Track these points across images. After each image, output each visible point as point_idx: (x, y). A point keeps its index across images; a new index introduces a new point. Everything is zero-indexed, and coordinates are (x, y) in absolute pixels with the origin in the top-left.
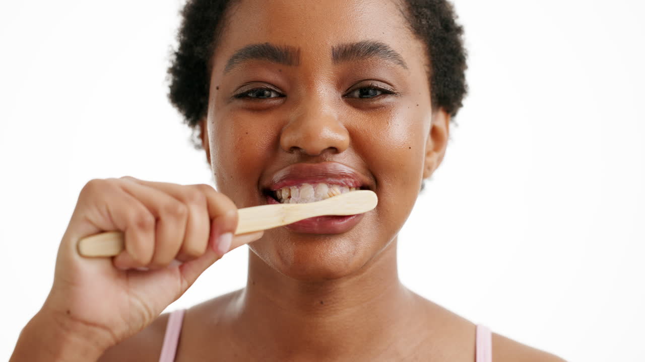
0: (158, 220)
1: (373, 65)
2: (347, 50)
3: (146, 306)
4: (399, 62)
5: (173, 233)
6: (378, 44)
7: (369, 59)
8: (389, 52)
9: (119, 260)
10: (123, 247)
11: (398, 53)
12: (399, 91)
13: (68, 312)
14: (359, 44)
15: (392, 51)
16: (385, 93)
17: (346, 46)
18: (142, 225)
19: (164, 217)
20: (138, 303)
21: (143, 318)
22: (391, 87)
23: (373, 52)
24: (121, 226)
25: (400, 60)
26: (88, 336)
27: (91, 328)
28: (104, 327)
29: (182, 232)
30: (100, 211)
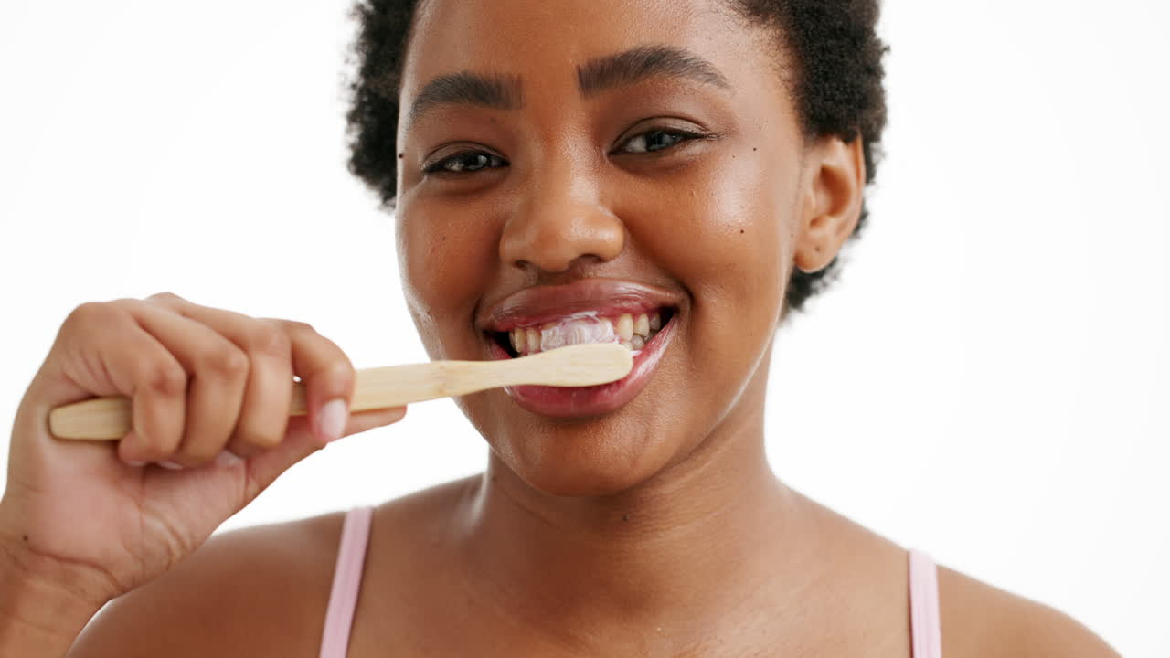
0: (191, 379)
1: (655, 90)
2: (606, 67)
3: (174, 532)
4: (708, 77)
5: (220, 404)
6: (663, 49)
7: (648, 81)
8: (686, 61)
9: (123, 447)
10: (129, 426)
11: (708, 60)
12: (713, 131)
13: (26, 538)
14: (626, 55)
15: (692, 59)
16: (688, 137)
17: (603, 61)
18: (161, 386)
19: (203, 374)
20: (158, 526)
21: (169, 551)
22: (697, 126)
23: (653, 67)
24: (125, 388)
25: (710, 74)
26: (67, 580)
27: (68, 566)
28: (94, 565)
29: (236, 401)
30: (86, 362)
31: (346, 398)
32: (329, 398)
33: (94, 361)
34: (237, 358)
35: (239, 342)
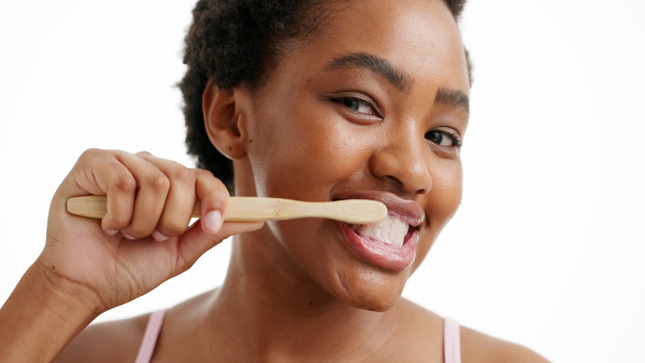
0: (137, 191)
2: (448, 94)
3: (133, 277)
5: (151, 204)
9: (103, 222)
10: (105, 210)
13: (53, 268)
16: (455, 144)
18: (121, 187)
20: (125, 273)
21: (131, 287)
24: (104, 189)
27: (76, 286)
28: (89, 286)
29: (161, 203)
30: (86, 174)
31: (221, 211)
32: (211, 209)
33: (89, 173)
34: (164, 181)
35: (166, 174)
